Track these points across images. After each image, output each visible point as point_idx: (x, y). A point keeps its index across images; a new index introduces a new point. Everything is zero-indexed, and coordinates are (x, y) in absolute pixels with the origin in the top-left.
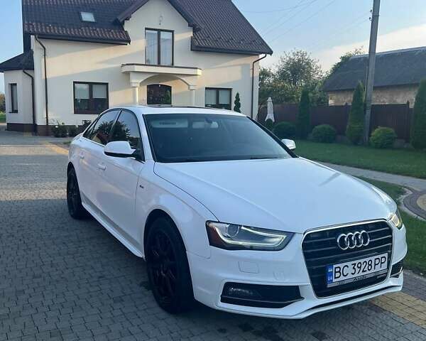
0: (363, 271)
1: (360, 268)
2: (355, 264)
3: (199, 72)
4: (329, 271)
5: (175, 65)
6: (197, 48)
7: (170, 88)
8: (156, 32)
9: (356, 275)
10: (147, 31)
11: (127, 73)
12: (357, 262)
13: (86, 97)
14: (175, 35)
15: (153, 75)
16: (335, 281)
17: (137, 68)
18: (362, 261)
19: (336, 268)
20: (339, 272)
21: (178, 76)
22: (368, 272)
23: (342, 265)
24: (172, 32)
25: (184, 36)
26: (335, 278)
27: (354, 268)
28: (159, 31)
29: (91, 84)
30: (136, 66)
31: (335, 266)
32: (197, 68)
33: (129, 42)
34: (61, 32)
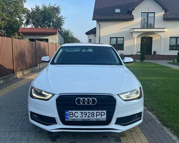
0: (88, 117)
1: (86, 115)
2: (82, 113)
3: (166, 30)
4: (66, 113)
5: (155, 27)
6: (166, 19)
7: (152, 38)
8: (147, 14)
9: (83, 118)
10: (142, 14)
11: (132, 33)
12: (84, 112)
13: (115, 43)
14: (155, 14)
15: (142, 33)
16: (70, 118)
17: (136, 30)
18: (87, 112)
19: (70, 112)
20: (72, 114)
21: (155, 33)
22: (91, 118)
23: (74, 112)
24: (154, 13)
25: (160, 14)
26: (70, 117)
27: (82, 114)
28: (148, 13)
29: (117, 38)
30: (135, 29)
31: (69, 111)
32: (165, 28)
33: (134, 19)
34: (109, 18)
